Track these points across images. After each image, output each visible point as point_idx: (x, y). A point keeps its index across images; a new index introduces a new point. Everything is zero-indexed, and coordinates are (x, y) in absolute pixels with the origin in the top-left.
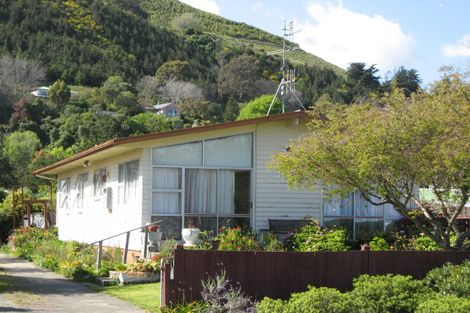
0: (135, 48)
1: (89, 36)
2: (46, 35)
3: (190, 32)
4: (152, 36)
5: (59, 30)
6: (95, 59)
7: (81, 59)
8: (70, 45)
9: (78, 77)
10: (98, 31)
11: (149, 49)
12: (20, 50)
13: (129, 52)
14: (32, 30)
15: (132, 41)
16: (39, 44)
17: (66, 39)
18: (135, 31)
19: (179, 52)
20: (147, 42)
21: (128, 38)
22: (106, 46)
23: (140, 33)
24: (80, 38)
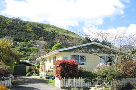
0: (39, 34)
1: (30, 32)
2: (21, 32)
3: (52, 31)
4: (43, 32)
5: (24, 31)
6: (30, 37)
7: (27, 37)
8: (25, 34)
9: (25, 40)
10: (32, 31)
11: (42, 35)
12: (14, 35)
13: (37, 35)
14: (18, 31)
15: (39, 33)
16: (18, 34)
17: (24, 33)
18: (40, 31)
19: (49, 35)
20: (42, 33)
21: (38, 33)
22: (33, 34)
23: (41, 32)
24: (28, 33)
